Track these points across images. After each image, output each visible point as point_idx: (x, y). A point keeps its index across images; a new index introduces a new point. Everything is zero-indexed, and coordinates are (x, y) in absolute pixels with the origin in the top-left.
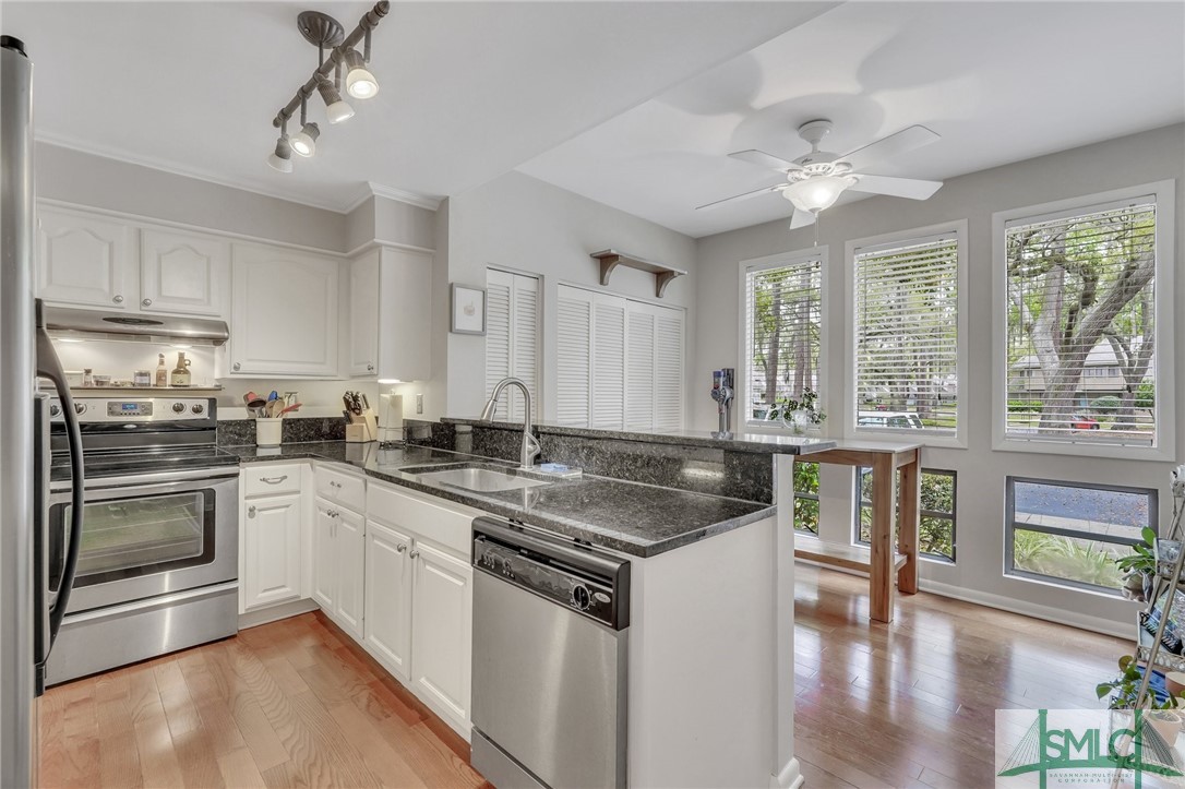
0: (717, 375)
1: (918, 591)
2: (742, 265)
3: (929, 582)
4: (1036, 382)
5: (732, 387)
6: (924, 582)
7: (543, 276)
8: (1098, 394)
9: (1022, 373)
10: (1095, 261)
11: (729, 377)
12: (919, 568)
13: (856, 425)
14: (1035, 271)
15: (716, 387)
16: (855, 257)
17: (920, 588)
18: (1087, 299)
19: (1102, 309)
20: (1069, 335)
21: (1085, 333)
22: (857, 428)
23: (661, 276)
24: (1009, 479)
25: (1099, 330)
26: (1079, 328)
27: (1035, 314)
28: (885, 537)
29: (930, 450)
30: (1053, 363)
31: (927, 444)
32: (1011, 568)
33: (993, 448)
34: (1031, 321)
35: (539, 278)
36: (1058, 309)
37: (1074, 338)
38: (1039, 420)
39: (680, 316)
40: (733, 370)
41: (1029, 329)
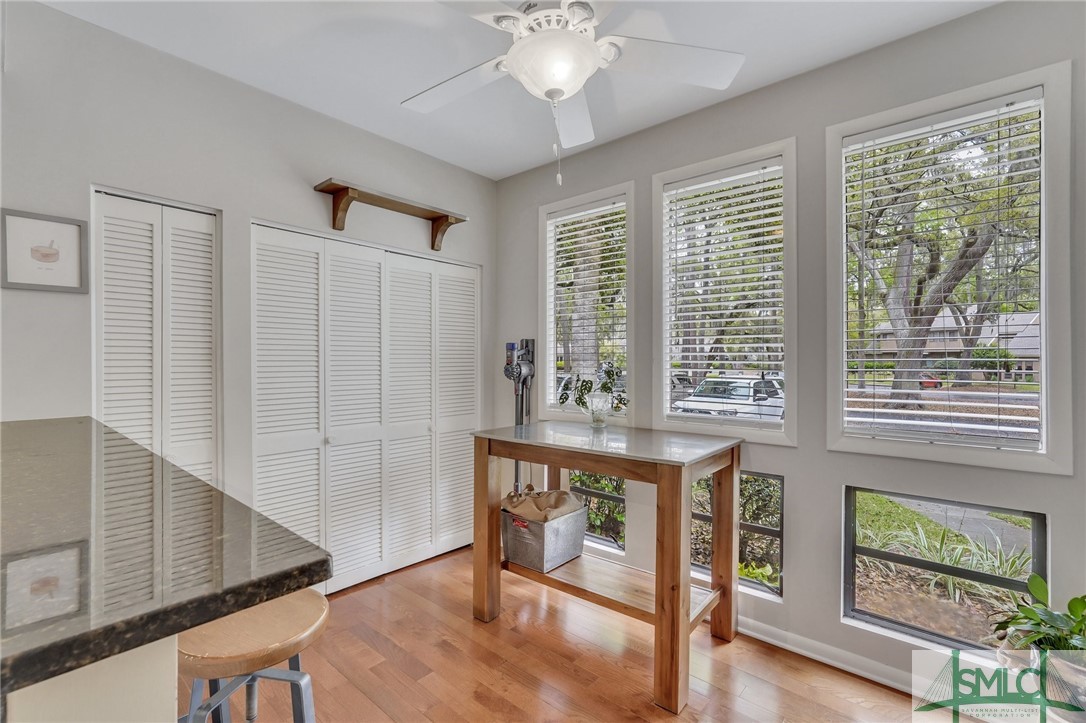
0: (511, 347)
1: (737, 634)
2: (543, 210)
3: (751, 621)
4: (889, 346)
5: (532, 362)
6: (744, 621)
7: (221, 211)
8: (941, 355)
9: (879, 336)
10: (939, 237)
11: (529, 349)
12: (737, 603)
13: (667, 411)
14: (888, 244)
15: (509, 363)
16: (665, 195)
17: (740, 629)
18: (933, 271)
19: (945, 280)
20: (917, 302)
21: (931, 302)
22: (669, 417)
23: (438, 222)
24: (850, 491)
25: (942, 299)
26: (926, 297)
27: (889, 286)
28: (673, 589)
29: (750, 446)
30: (904, 328)
31: (747, 440)
32: (852, 610)
33: (828, 448)
34: (885, 291)
35: (216, 214)
36: (908, 282)
37: (923, 306)
38: (892, 379)
39: (473, 274)
40: (533, 340)
41: (884, 297)
